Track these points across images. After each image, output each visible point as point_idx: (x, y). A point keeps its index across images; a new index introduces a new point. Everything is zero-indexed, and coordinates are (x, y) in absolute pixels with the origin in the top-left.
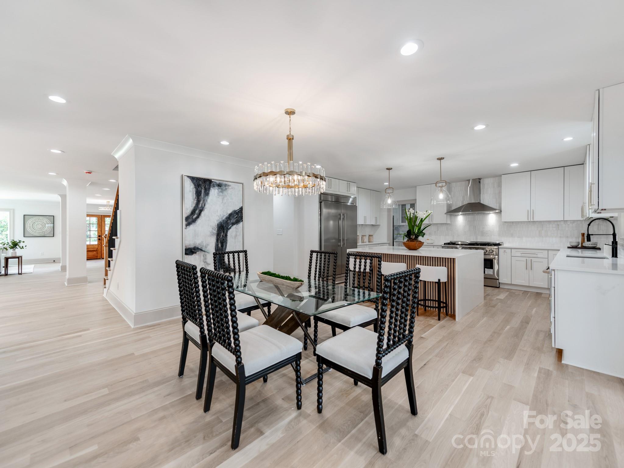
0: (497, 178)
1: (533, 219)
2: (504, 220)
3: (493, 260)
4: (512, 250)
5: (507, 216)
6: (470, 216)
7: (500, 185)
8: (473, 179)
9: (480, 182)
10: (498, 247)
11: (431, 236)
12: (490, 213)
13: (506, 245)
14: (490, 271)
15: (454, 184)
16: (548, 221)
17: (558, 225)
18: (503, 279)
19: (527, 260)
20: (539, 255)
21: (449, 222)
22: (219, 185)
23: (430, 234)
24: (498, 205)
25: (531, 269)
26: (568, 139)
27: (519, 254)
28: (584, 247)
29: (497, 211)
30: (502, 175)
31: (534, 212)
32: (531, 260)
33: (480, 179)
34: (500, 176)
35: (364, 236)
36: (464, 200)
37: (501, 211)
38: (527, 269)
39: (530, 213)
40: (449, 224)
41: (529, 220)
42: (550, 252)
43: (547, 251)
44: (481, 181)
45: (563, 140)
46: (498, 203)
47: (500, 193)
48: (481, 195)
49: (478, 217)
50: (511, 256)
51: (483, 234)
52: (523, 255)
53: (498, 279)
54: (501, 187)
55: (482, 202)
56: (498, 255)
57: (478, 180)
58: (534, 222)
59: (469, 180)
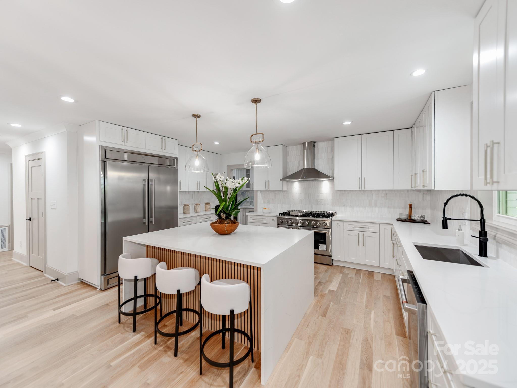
0: (330, 142)
1: (364, 188)
2: (336, 189)
3: (326, 234)
4: (345, 223)
5: (340, 185)
6: (305, 183)
7: (333, 150)
8: (308, 142)
9: (314, 146)
10: (331, 220)
11: (269, 204)
12: (324, 180)
13: (338, 216)
14: (323, 246)
15: (290, 148)
16: (377, 190)
17: (387, 194)
18: (336, 256)
19: (359, 234)
20: (371, 229)
21: (285, 189)
23: (268, 202)
24: (331, 172)
25: (363, 245)
26: (419, 72)
27: (351, 228)
28: (412, 219)
29: (331, 178)
30: (335, 138)
31: (365, 179)
32: (363, 234)
33: (314, 143)
34: (333, 140)
35: (197, 205)
36: (300, 165)
37: (334, 179)
38: (359, 245)
39: (362, 181)
40: (286, 191)
41: (361, 189)
42: (381, 226)
43: (378, 225)
44: (316, 144)
45: (411, 74)
46: (332, 169)
47: (333, 158)
48: (316, 160)
49: (312, 183)
50: (344, 230)
51: (318, 202)
52: (355, 228)
53: (331, 256)
54: (334, 152)
55: (316, 168)
56: (331, 229)
57: (313, 144)
58: (365, 191)
59: (304, 144)
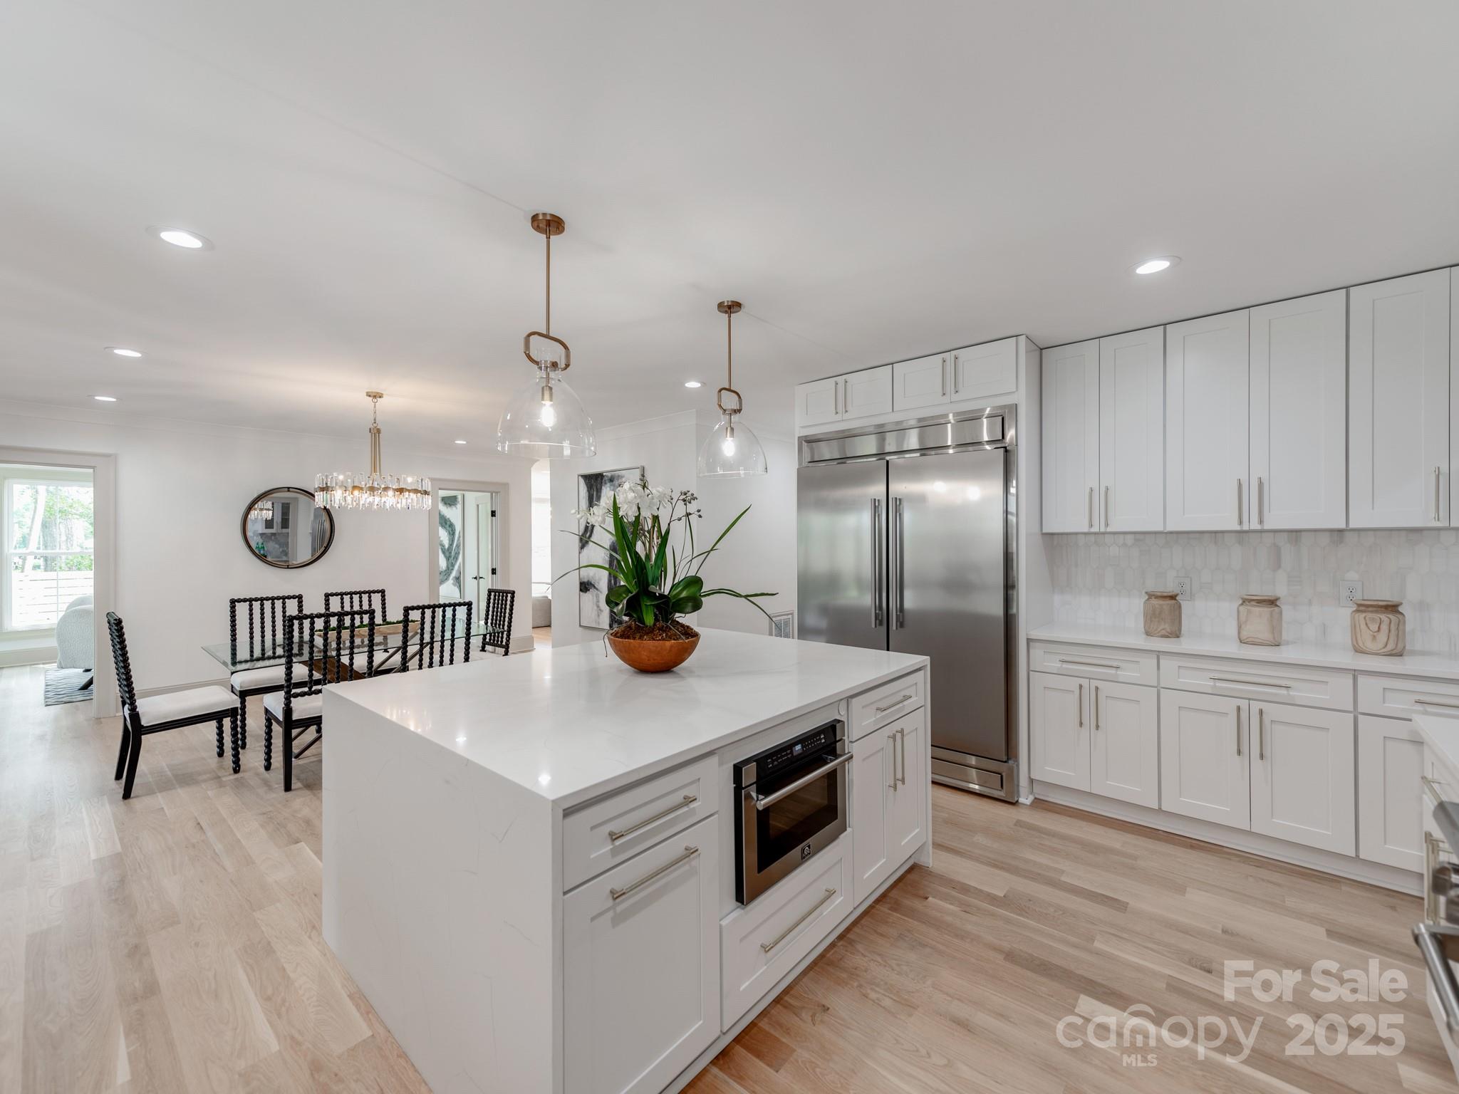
22: (611, 480)
